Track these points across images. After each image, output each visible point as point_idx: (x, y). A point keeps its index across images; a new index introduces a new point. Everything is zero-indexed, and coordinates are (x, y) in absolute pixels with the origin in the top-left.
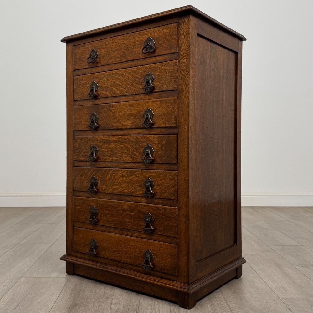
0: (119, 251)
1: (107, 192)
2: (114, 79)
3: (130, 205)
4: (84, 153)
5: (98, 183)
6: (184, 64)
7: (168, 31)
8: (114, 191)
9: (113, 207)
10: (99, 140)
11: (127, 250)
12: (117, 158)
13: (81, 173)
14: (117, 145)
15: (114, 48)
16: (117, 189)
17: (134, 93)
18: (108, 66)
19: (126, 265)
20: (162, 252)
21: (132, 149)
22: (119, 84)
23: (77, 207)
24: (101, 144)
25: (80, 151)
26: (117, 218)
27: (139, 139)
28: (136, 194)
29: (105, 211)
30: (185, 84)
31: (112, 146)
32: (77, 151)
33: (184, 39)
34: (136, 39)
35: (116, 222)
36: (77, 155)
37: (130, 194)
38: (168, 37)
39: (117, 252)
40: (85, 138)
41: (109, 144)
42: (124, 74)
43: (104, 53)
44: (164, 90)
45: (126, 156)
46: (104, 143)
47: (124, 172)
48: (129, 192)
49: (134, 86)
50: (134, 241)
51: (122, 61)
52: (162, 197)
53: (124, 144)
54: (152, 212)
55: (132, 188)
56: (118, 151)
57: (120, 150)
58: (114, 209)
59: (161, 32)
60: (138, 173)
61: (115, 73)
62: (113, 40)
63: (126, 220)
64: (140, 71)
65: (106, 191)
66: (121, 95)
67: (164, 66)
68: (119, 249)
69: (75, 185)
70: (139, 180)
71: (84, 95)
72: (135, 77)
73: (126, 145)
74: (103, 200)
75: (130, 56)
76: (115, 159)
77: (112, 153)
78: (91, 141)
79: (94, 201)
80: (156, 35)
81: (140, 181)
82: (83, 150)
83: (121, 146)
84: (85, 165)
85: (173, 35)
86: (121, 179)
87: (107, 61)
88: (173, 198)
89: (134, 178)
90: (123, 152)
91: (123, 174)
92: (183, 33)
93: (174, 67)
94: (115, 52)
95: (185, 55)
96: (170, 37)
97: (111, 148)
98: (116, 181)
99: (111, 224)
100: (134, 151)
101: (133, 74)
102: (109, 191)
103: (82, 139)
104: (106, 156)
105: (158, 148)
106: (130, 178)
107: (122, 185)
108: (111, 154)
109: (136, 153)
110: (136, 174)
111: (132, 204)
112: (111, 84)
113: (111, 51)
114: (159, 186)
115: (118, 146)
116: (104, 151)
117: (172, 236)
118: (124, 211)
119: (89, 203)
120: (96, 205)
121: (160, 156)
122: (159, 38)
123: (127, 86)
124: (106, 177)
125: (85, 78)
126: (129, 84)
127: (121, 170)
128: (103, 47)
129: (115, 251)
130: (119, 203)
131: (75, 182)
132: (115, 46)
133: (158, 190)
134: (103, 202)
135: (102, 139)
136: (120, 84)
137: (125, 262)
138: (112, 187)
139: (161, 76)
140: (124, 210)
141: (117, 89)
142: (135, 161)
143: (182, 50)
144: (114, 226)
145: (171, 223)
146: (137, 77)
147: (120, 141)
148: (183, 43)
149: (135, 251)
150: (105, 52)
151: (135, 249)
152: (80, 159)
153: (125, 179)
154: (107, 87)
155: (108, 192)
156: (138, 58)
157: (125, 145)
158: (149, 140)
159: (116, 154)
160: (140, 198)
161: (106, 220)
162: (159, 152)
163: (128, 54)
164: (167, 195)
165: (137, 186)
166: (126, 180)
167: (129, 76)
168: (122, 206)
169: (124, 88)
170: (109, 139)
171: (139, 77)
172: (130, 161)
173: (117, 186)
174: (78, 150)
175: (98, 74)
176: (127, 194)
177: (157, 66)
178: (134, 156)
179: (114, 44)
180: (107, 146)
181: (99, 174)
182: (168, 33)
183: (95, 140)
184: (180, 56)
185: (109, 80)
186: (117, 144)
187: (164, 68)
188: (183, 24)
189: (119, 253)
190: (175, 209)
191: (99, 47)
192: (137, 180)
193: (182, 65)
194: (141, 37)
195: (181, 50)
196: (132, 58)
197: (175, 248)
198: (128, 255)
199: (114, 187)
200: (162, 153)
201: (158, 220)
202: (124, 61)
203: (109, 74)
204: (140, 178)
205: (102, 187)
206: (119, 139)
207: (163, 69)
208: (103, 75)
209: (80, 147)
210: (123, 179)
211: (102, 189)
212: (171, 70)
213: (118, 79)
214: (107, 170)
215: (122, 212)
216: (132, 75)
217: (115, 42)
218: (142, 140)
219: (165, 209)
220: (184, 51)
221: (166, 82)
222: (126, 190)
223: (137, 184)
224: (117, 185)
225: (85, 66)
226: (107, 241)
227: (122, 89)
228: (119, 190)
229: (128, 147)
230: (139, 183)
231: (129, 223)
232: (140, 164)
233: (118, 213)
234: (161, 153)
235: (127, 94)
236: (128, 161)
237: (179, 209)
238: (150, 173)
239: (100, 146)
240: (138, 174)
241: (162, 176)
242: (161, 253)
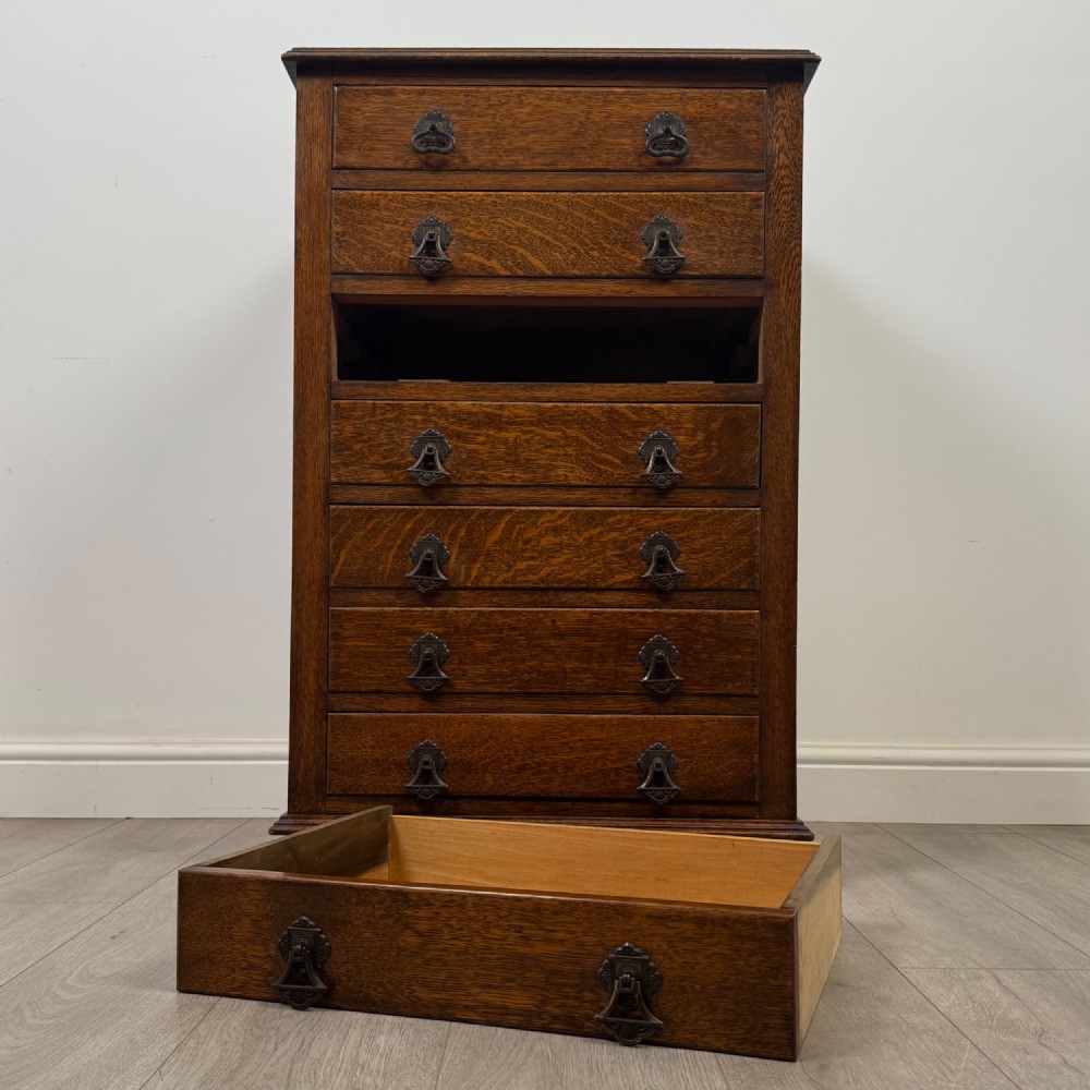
0: (539, 764)
1: (487, 585)
2: (521, 219)
3: (585, 617)
4: (385, 458)
5: (448, 558)
6: (784, 208)
7: (732, 107)
8: (519, 579)
9: (515, 629)
10: (453, 416)
11: (572, 757)
12: (534, 472)
13: (369, 526)
14: (532, 431)
15: (523, 122)
16: (530, 570)
17: (605, 273)
18: (496, 175)
19: (568, 805)
20: (705, 742)
21: (594, 444)
22: (542, 239)
23: (351, 644)
24: (464, 429)
25: (366, 450)
26: (533, 663)
27: (623, 414)
28: (610, 581)
29: (479, 644)
30: (788, 263)
31: (511, 436)
32: (349, 449)
33: (783, 139)
34: (616, 108)
35: (526, 677)
36: (346, 465)
37: (582, 585)
38: (732, 123)
39: (533, 768)
40: (389, 408)
41: (501, 429)
42: (564, 208)
43: (482, 131)
44: (716, 272)
45: (571, 465)
46: (477, 425)
47: (561, 516)
48: (582, 579)
49: (602, 249)
50: (603, 726)
51: (560, 167)
52: (706, 585)
53: (563, 428)
54: (670, 631)
55: (595, 565)
56: (537, 450)
57: (547, 447)
58: (520, 635)
59: (709, 106)
60: (619, 517)
61: (528, 202)
62: (520, 96)
63: (570, 666)
64: (627, 208)
65: (486, 582)
66: (549, 273)
67: (717, 203)
68: (537, 760)
69: (338, 567)
70: (623, 538)
71: (383, 259)
72: (607, 223)
73: (569, 431)
74: (473, 611)
75: (591, 158)
76: (521, 476)
77: (513, 458)
78: (418, 417)
79: (430, 616)
80: (691, 110)
81: (626, 541)
82: (380, 445)
83: (551, 434)
84: (386, 498)
85: (747, 121)
86: (548, 541)
87: (493, 157)
88: (744, 586)
89: (601, 533)
90: (558, 455)
91: (560, 522)
92: (782, 122)
93: (751, 210)
94: (526, 135)
95: (786, 182)
96: (739, 124)
97: (506, 442)
98: (528, 547)
99: (508, 683)
100: (602, 451)
101: (601, 213)
102: (500, 579)
103: (374, 409)
104: (483, 468)
105: (694, 443)
106: (586, 535)
107: (553, 557)
108: (507, 462)
109: (610, 457)
110: (611, 520)
111: (592, 613)
112: (508, 233)
113: (510, 130)
114: (698, 553)
115: (538, 435)
116: (475, 451)
117: (741, 692)
118: (562, 639)
119: (407, 625)
120: (440, 630)
121: (701, 465)
122: (702, 119)
123: (574, 248)
124: (486, 535)
125: (390, 200)
126: (582, 243)
127: (552, 512)
128: (476, 109)
129: (522, 768)
130: (542, 615)
131: (338, 558)
132: (529, 114)
133: (693, 564)
134: (473, 616)
135: (470, 413)
136: (548, 238)
137: (567, 795)
138: (510, 567)
139: (708, 230)
140: (561, 636)
141: (534, 252)
142: (604, 483)
143: (779, 168)
144: (518, 688)
145: (739, 657)
146: (614, 223)
147: (544, 419)
148: (782, 148)
149: (603, 756)
150: (485, 127)
151: (606, 749)
152: (364, 478)
153: (564, 538)
154: (491, 243)
155: (492, 582)
156: (623, 167)
157: (564, 433)
158: (663, 419)
159: (528, 460)
160: (622, 593)
161: (484, 671)
162: (696, 453)
163: (583, 148)
164: (724, 579)
165: (614, 559)
166: (572, 541)
167: (585, 217)
168: (554, 621)
169: (561, 253)
170: (498, 412)
171: (625, 224)
172: (585, 483)
173: (532, 563)
174: (357, 447)
175: (450, 196)
176: (575, 585)
177: (691, 200)
178: (602, 467)
179: (527, 110)
180: (488, 436)
181: (453, 527)
182: (732, 111)
183: (434, 415)
184: (772, 184)
185: (499, 220)
186: (533, 428)
187: (718, 208)
188: (779, 97)
189: (540, 772)
190: (751, 615)
191: (457, 108)
192: (615, 541)
193: (778, 210)
194: (633, 105)
195: (775, 166)
196: (600, 165)
197: (751, 723)
198: (576, 771)
199: (521, 565)
200: (708, 456)
201: (691, 653)
202: (567, 167)
203: (498, 201)
204: (627, 532)
205: (469, 569)
206: (541, 412)
207: (713, 212)
208: (473, 202)
209: (365, 437)
210: (558, 540)
211: (468, 576)
212: (740, 219)
213: (539, 221)
214: (490, 514)
215: (552, 642)
216: (598, 217)
217: (530, 104)
218: (635, 418)
219: (717, 618)
220: (783, 172)
221: (725, 249)
222: (570, 572)
223: (617, 552)
224: (533, 558)
225: (391, 161)
226: (486, 741)
227: (557, 254)
228: (543, 573)
229: (577, 439)
230: (623, 548)
231: (580, 673)
232: (624, 491)
233: (536, 646)
234: (703, 458)
235: (576, 272)
236: (578, 483)
237: (765, 614)
238: (666, 516)
239: (459, 436)
240: (620, 521)
241: (708, 524)
242: (705, 746)
